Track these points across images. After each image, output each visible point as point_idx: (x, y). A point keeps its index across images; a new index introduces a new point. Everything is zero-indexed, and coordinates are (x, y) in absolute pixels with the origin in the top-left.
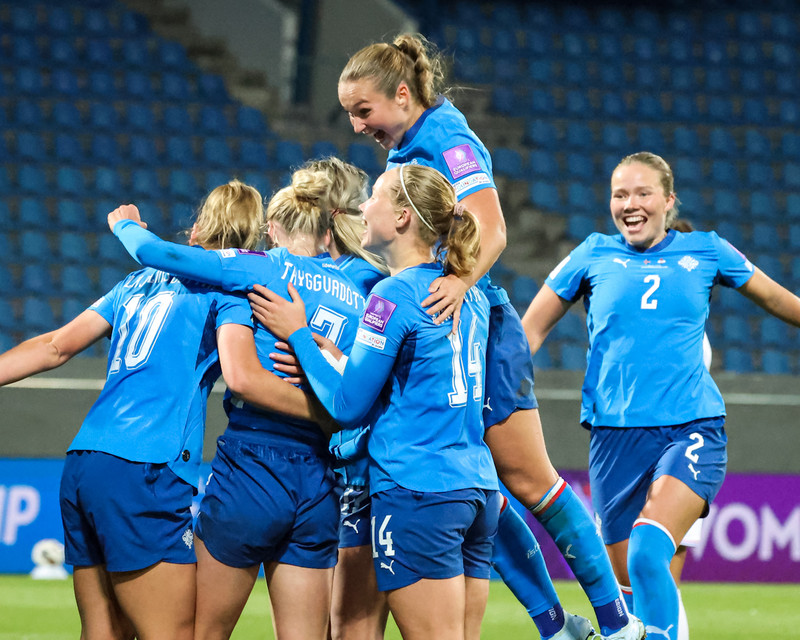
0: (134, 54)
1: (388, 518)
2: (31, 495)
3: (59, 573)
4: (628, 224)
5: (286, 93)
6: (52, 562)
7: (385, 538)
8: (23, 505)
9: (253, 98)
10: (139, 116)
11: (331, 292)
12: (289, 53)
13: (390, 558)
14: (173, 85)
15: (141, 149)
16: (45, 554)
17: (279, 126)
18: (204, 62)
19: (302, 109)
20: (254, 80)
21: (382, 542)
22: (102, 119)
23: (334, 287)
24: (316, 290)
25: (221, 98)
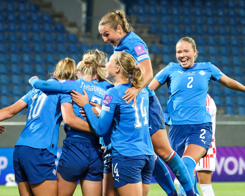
0: (34, 17)
1: (117, 164)
2: (5, 159)
3: (15, 184)
4: (182, 62)
5: (83, 29)
6: (12, 181)
7: (116, 171)
8: (2, 163)
9: (73, 30)
10: (36, 37)
11: (97, 91)
12: (84, 16)
13: (118, 177)
14: (47, 27)
15: (37, 48)
16: (10, 178)
17: (81, 39)
18: (57, 19)
19: (89, 34)
20: (73, 25)
21: (115, 172)
22: (25, 38)
23: (97, 90)
24: (92, 91)
25: (63, 31)
